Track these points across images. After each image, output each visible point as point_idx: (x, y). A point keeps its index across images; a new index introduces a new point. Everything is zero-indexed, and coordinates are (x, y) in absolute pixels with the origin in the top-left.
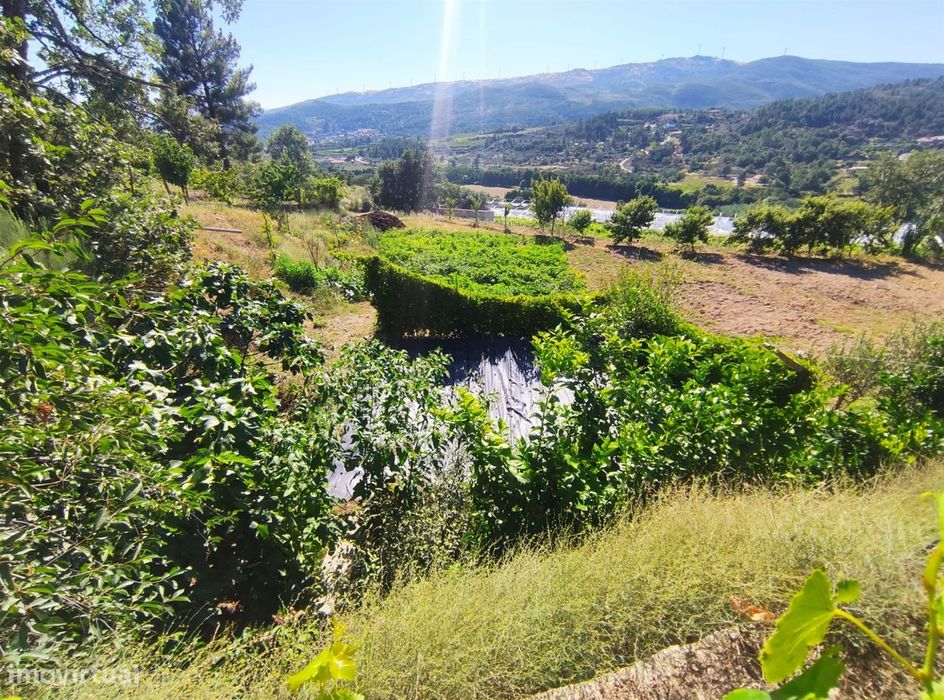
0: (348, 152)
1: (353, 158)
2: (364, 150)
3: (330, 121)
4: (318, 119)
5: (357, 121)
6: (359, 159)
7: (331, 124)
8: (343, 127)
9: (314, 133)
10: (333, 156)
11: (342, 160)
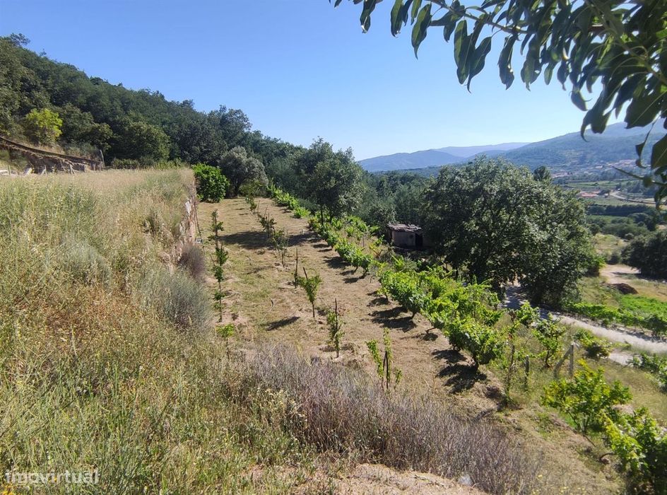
0: (603, 185)
1: (608, 192)
2: (623, 184)
3: (587, 153)
4: (576, 151)
5: (620, 152)
6: (614, 194)
7: (589, 156)
8: (602, 159)
9: (568, 164)
10: (584, 189)
11: (595, 194)
